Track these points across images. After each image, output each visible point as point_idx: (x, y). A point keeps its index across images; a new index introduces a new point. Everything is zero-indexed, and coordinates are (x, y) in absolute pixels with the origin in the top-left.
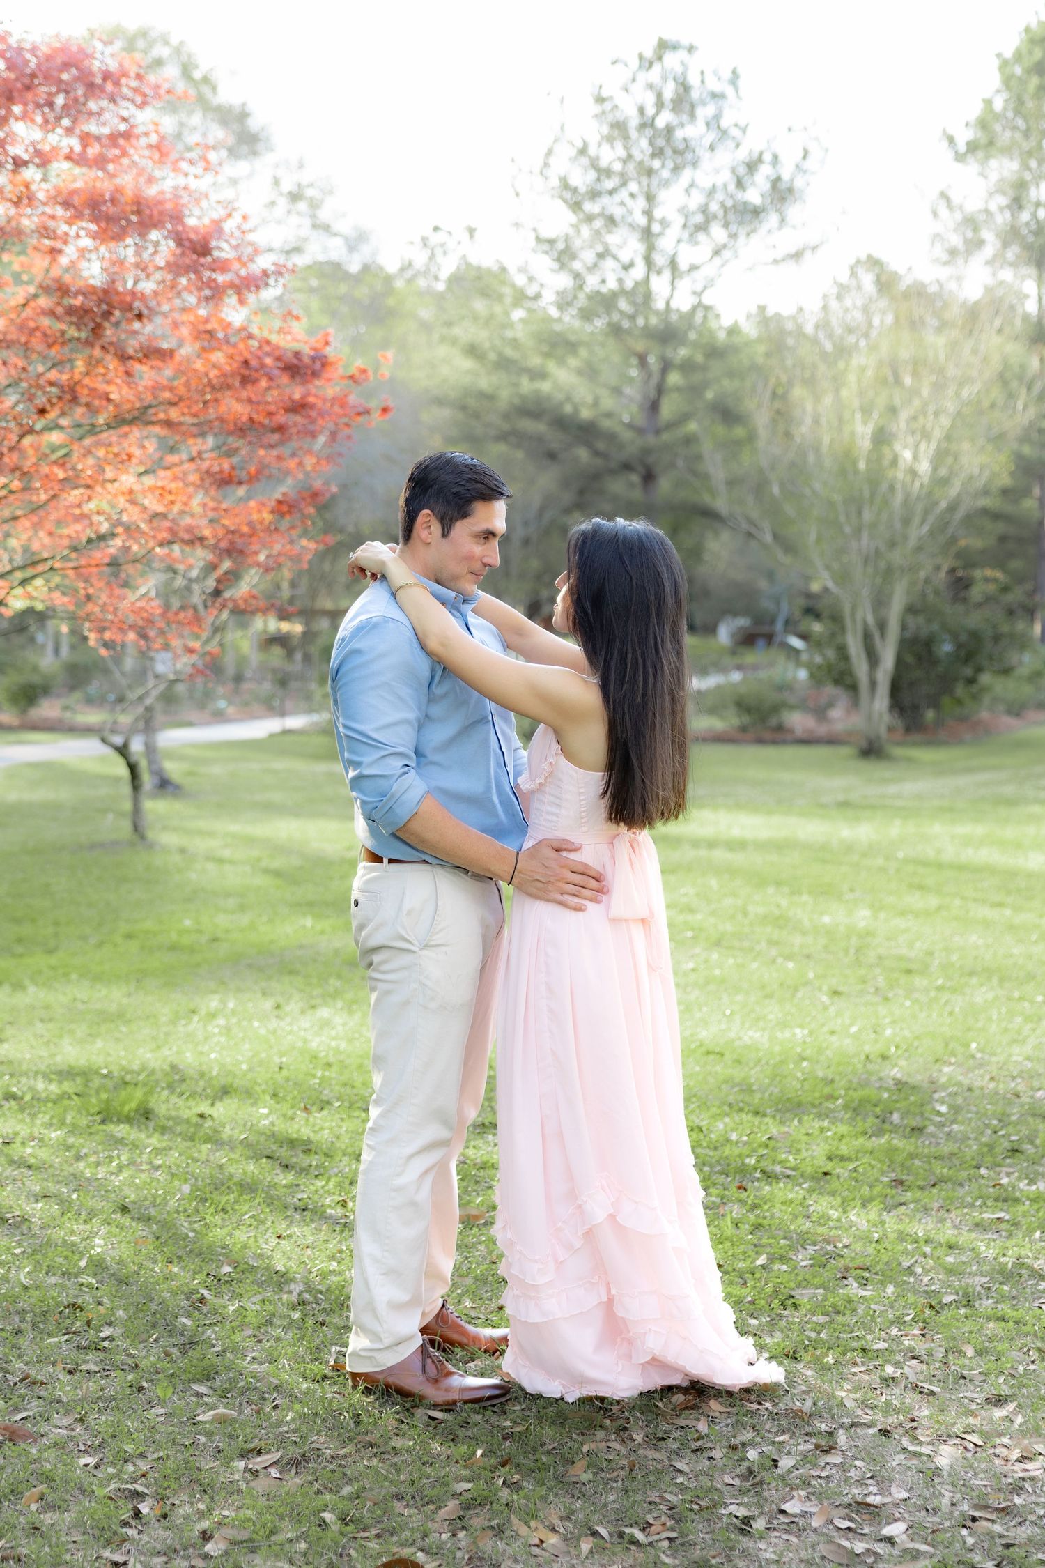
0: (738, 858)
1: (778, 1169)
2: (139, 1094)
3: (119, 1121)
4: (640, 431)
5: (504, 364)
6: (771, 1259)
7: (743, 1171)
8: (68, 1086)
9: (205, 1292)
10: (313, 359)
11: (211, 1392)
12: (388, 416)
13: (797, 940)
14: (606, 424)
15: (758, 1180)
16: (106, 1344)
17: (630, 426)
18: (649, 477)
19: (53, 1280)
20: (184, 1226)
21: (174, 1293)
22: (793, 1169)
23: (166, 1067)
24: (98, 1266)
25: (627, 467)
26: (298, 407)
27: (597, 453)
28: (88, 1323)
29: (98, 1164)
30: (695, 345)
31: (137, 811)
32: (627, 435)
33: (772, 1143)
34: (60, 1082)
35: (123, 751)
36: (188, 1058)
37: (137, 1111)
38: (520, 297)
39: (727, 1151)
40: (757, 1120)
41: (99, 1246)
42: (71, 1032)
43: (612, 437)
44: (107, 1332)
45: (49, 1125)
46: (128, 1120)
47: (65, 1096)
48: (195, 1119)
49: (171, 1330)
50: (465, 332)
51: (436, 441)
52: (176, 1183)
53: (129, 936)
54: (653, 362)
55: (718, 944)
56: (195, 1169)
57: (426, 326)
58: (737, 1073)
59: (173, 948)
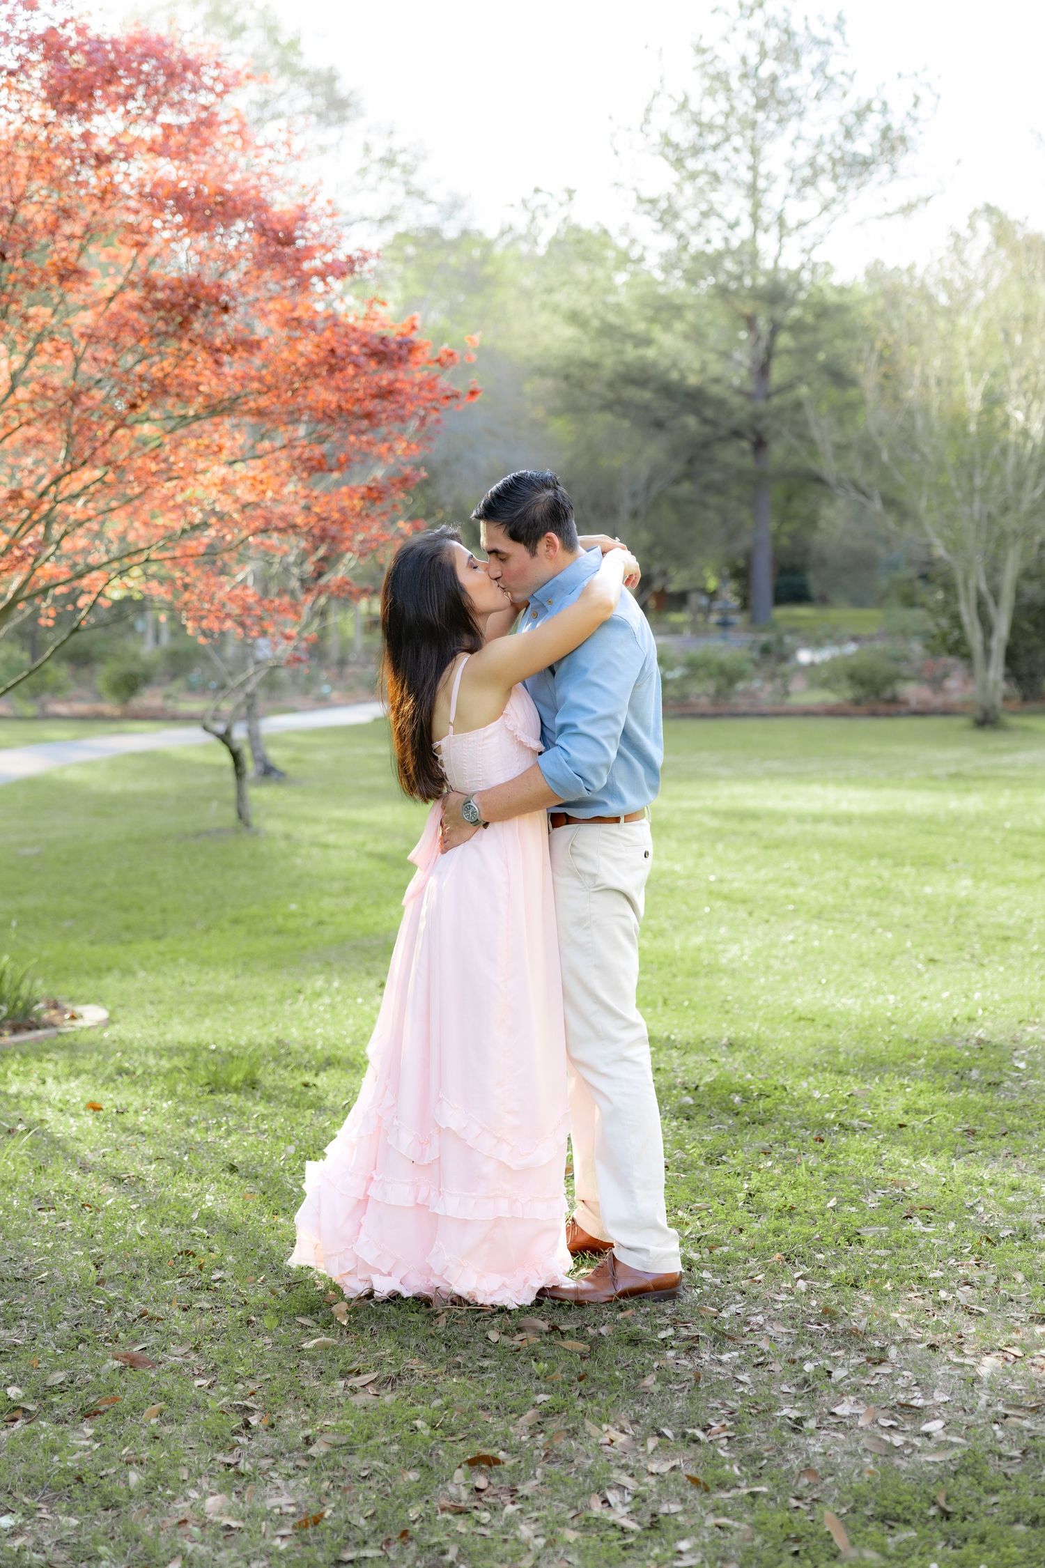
0: (844, 832)
1: (856, 1122)
2: (245, 1066)
3: (227, 1091)
4: (750, 396)
5: (608, 331)
6: (841, 1201)
7: (822, 1125)
8: (178, 1061)
10: (401, 344)
11: (312, 1323)
12: (478, 397)
13: (897, 911)
14: (715, 390)
15: (836, 1133)
16: (217, 1285)
17: (739, 392)
18: (760, 445)
19: (167, 1231)
20: (288, 1181)
21: (279, 1240)
22: (870, 1122)
23: (272, 1042)
24: (208, 1217)
25: (737, 434)
26: (386, 393)
27: (705, 421)
29: (207, 1129)
30: (805, 305)
31: (241, 798)
32: (736, 401)
33: (852, 1100)
34: (170, 1058)
35: (225, 738)
36: (295, 1034)
37: (244, 1081)
38: (624, 259)
39: (808, 1108)
40: (840, 1079)
41: (209, 1201)
42: (181, 1013)
43: (720, 404)
44: (218, 1275)
45: (161, 1097)
46: (236, 1090)
47: (175, 1070)
49: (277, 1271)
50: (567, 298)
51: (539, 413)
52: (282, 1144)
53: (236, 921)
54: (763, 324)
55: (819, 916)
56: (299, 1131)
57: (526, 294)
58: (826, 1037)
59: (279, 932)
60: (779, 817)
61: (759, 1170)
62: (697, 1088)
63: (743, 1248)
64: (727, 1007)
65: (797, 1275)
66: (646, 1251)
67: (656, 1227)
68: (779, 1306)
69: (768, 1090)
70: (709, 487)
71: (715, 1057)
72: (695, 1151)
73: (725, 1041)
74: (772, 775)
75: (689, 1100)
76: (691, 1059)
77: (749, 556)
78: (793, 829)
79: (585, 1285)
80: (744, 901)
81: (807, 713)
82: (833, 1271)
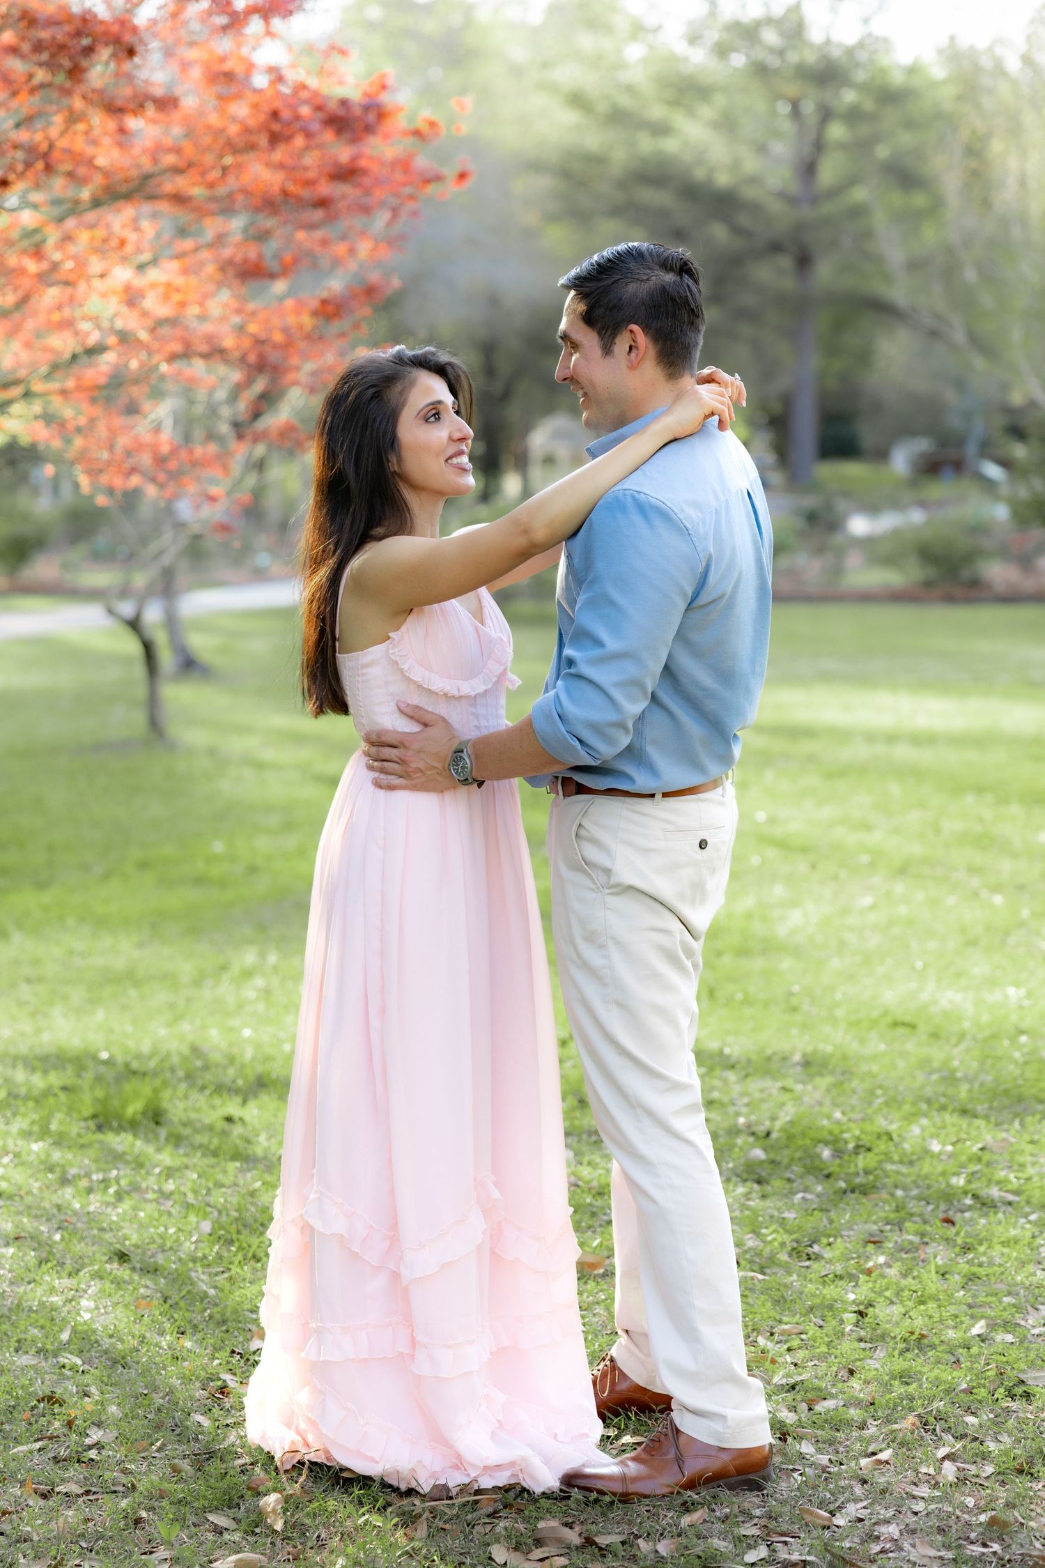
0: (925, 757)
1: (995, 1192)
2: (146, 1089)
3: (121, 1129)
4: (792, 200)
5: (619, 117)
6: (992, 1327)
7: (949, 1197)
8: (55, 1079)
9: (227, 1377)
10: (367, 108)
11: (232, 1525)
12: (469, 183)
13: (1006, 866)
14: (750, 193)
15: (970, 1208)
16: (93, 1454)
17: (782, 195)
18: (804, 261)
19: (25, 1360)
20: (202, 1280)
21: (185, 1380)
22: (1017, 1193)
23: (186, 1050)
24: (85, 1341)
25: (775, 247)
26: (346, 174)
27: (737, 230)
28: (70, 1424)
29: (90, 1191)
30: (863, 88)
31: (153, 702)
32: (776, 207)
33: (986, 1157)
34: (45, 1072)
35: (134, 624)
36: (215, 1038)
37: (144, 1113)
38: (638, 30)
39: (926, 1168)
40: (964, 1123)
41: (87, 1311)
42: (65, 998)
43: (755, 209)
44: (96, 1435)
45: (27, 1135)
46: (133, 1126)
47: (48, 1092)
48: (221, 1124)
49: (182, 1433)
50: (569, 75)
51: (531, 218)
52: (193, 1218)
53: (143, 865)
54: (808, 108)
55: (903, 870)
56: (218, 1198)
57: (517, 71)
58: (937, 1054)
59: (200, 881)
60: (842, 735)
61: (869, 1272)
62: (768, 1134)
63: (858, 1403)
64: (794, 1001)
65: (942, 1452)
66: (723, 1418)
67: (734, 1379)
68: (920, 1506)
69: (866, 1139)
70: (742, 314)
71: (789, 1083)
72: (775, 1236)
73: (797, 1057)
74: (826, 678)
75: (759, 1154)
76: (755, 1086)
77: (787, 400)
78: (859, 752)
79: (633, 1468)
80: (804, 850)
81: (865, 598)
82: (992, 1446)
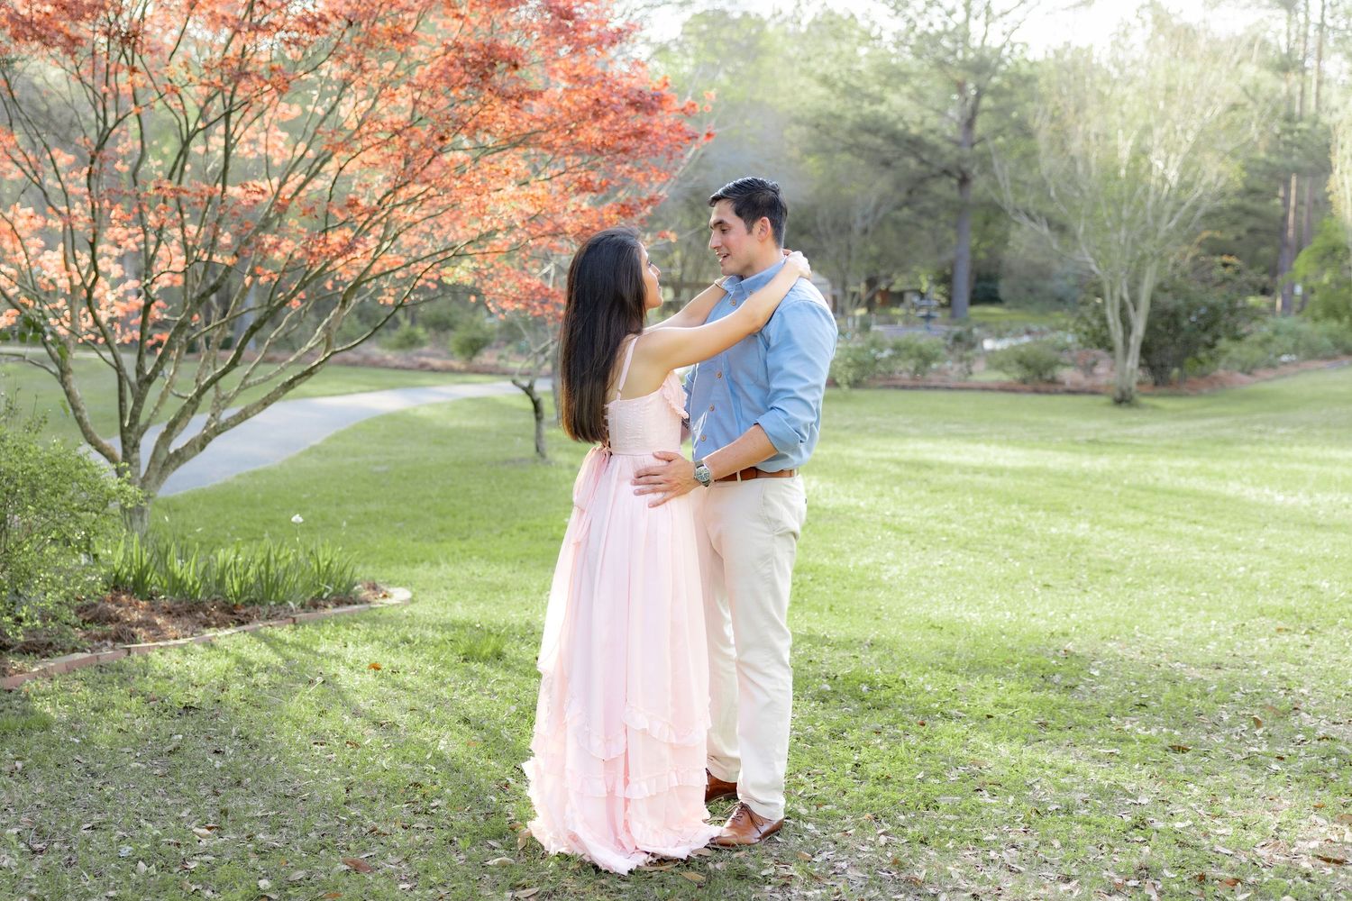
0: (996, 482)
1: (954, 712)
3: (478, 661)
4: (958, 144)
5: (850, 91)
6: (928, 775)
7: (927, 713)
8: (448, 635)
9: (510, 779)
10: (655, 96)
11: (499, 846)
13: (1027, 545)
14: (931, 138)
15: (936, 719)
16: (434, 811)
17: (950, 140)
18: (964, 180)
19: (405, 766)
20: (505, 733)
21: (488, 779)
22: (966, 713)
23: (523, 623)
24: (439, 758)
25: (946, 173)
27: (922, 162)
28: (424, 797)
29: (455, 689)
30: (1004, 75)
31: (538, 435)
32: (947, 147)
33: (955, 694)
34: (443, 632)
35: (529, 391)
37: (492, 654)
38: (867, 37)
39: (919, 699)
40: (948, 676)
41: (441, 746)
42: (465, 597)
43: (934, 149)
44: (436, 802)
45: (428, 662)
46: (485, 660)
47: (442, 642)
49: (481, 803)
50: (820, 66)
51: (795, 153)
52: (507, 705)
53: (523, 529)
54: (970, 89)
55: (965, 546)
56: (523, 695)
57: (790, 61)
58: (946, 642)
60: (947, 468)
61: (868, 746)
62: (835, 678)
63: (845, 808)
64: (879, 614)
65: (880, 832)
68: (861, 855)
69: (890, 683)
70: (922, 213)
71: (857, 654)
72: (822, 729)
73: (868, 641)
74: (950, 435)
75: (826, 687)
76: (838, 655)
77: (953, 265)
78: (957, 477)
80: (909, 532)
81: (985, 389)
82: (910, 831)
